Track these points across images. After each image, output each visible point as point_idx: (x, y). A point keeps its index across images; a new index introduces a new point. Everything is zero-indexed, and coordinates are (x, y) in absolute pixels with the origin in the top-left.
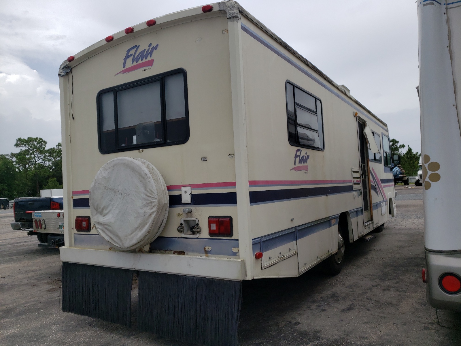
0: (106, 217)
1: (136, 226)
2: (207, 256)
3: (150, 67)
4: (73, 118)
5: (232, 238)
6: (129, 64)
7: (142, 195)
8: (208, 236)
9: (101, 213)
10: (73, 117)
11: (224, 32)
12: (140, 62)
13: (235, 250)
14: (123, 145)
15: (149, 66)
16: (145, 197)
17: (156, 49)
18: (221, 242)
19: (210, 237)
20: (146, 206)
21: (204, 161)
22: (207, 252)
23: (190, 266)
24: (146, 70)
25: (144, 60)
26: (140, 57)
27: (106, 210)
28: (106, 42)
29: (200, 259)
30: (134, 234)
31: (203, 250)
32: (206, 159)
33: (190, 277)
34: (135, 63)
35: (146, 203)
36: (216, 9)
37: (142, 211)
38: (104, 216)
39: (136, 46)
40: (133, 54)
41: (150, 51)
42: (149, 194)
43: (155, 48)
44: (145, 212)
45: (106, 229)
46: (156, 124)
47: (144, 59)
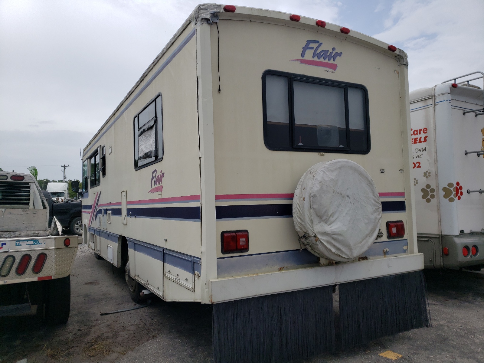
0: (332, 225)
1: (367, 233)
2: (385, 257)
3: (333, 71)
4: (219, 90)
5: (404, 238)
6: (309, 55)
7: (372, 200)
8: (387, 240)
9: (326, 221)
10: (219, 88)
11: (395, 71)
12: (322, 60)
13: (405, 248)
14: (301, 144)
15: (332, 69)
16: (374, 202)
17: (340, 56)
18: (396, 242)
19: (388, 240)
20: (375, 212)
21: (382, 172)
22: (385, 254)
23: (389, 266)
24: (329, 71)
25: (327, 61)
26: (323, 55)
27: (332, 217)
28: (288, 19)
29: (395, 258)
30: (365, 241)
31: (383, 253)
32: (384, 172)
33: (387, 277)
34: (316, 59)
35: (376, 209)
36: (397, 52)
37: (373, 217)
38: (330, 224)
39: (318, 42)
40: (315, 48)
41: (333, 55)
42: (377, 200)
43: (340, 54)
44: (376, 218)
45: (333, 239)
46: (340, 130)
47: (327, 59)
